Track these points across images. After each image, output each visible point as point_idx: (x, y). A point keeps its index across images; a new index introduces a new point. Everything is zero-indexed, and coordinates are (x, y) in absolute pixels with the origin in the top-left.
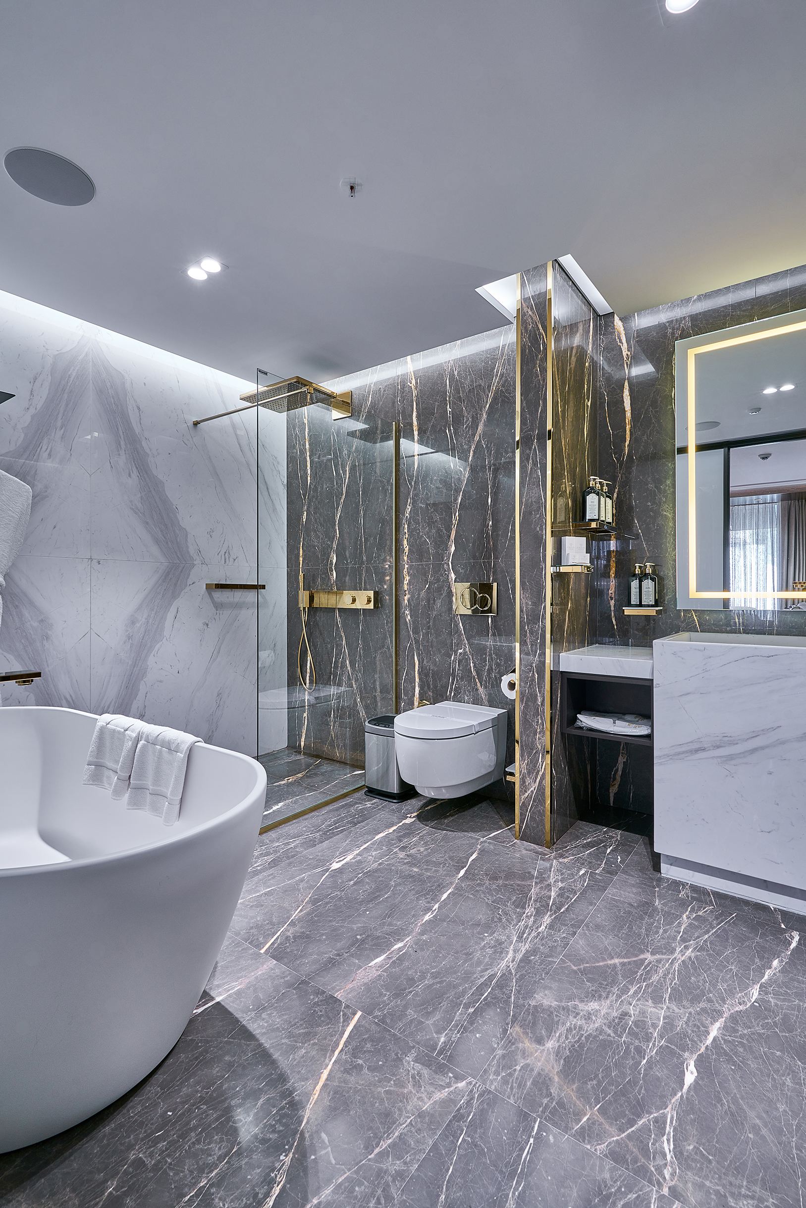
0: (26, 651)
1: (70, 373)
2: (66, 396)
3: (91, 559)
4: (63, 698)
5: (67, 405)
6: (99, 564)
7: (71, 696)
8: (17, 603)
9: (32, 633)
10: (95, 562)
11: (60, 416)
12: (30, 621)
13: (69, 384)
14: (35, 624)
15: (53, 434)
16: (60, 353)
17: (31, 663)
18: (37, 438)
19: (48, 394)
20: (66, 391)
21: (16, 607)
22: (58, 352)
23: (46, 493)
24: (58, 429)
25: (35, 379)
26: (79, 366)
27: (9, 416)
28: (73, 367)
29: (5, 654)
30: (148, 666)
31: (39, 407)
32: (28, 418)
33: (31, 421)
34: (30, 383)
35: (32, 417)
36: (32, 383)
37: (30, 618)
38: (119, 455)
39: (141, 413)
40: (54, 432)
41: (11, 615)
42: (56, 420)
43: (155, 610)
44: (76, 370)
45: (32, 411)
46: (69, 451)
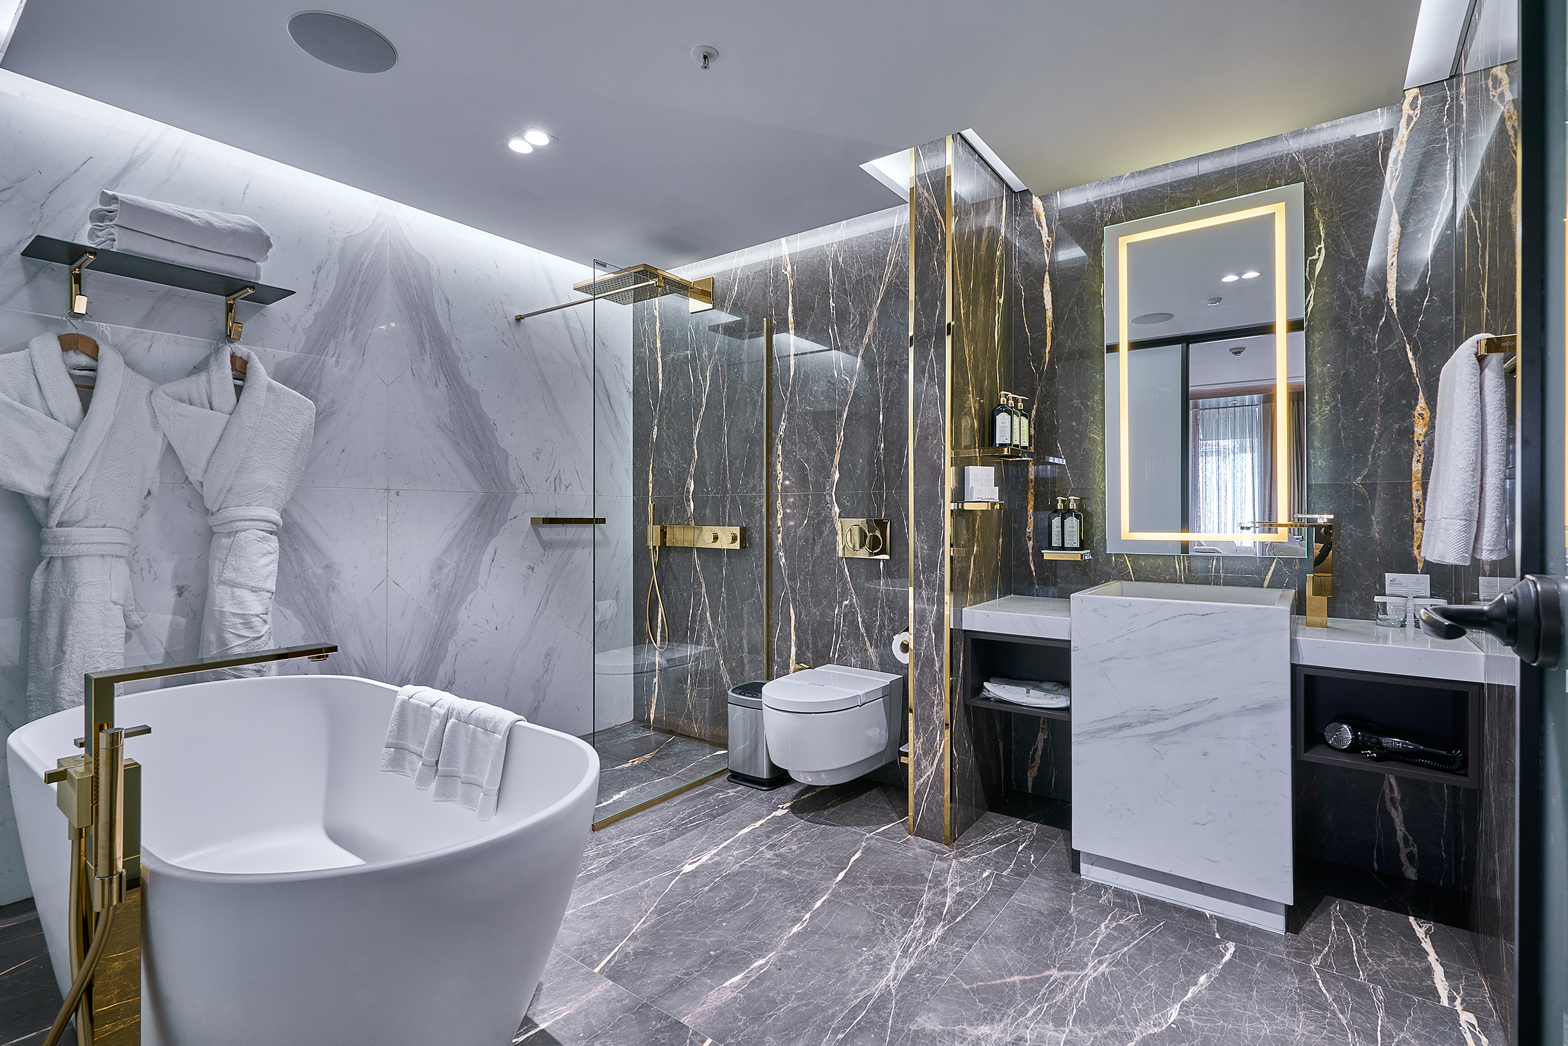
0: (307, 605)
1: (362, 260)
2: (357, 288)
3: (388, 490)
4: (353, 662)
5: (358, 300)
6: (398, 495)
7: (362, 659)
8: (296, 546)
9: (315, 582)
10: (393, 493)
11: (350, 314)
12: (312, 568)
13: (362, 274)
14: (319, 571)
15: (341, 337)
16: (350, 236)
17: (313, 620)
18: (321, 341)
19: (336, 286)
20: (358, 283)
21: (296, 550)
22: (347, 235)
23: (333, 409)
24: (347, 330)
25: (319, 268)
26: (374, 251)
27: (288, 315)
28: (366, 253)
29: (282, 608)
30: (458, 621)
31: (324, 303)
32: (310, 317)
33: (315, 321)
34: (313, 273)
35: (316, 315)
36: (315, 274)
37: (312, 564)
38: (423, 359)
39: (450, 306)
40: (342, 334)
41: (289, 561)
42: (345, 318)
43: (467, 552)
44: (370, 257)
45: (316, 308)
46: (361, 357)
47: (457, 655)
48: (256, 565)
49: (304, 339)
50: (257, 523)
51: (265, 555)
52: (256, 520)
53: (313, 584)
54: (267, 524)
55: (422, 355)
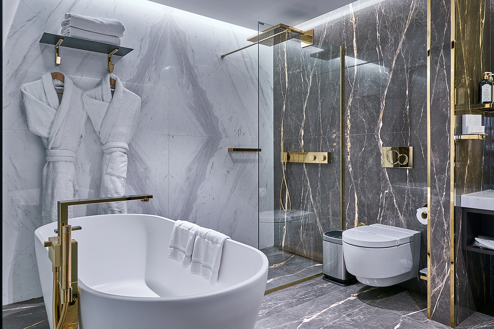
0: (138, 184)
1: (159, 35)
2: (157, 47)
3: (169, 135)
4: (155, 211)
5: (157, 52)
6: (173, 138)
7: (159, 209)
8: (134, 159)
9: (141, 175)
10: (171, 137)
11: (154, 58)
12: (140, 169)
13: (158, 41)
14: (142, 170)
15: (151, 69)
16: (154, 25)
18: (143, 71)
19: (149, 47)
20: (157, 45)
21: (134, 161)
23: (148, 100)
24: (153, 65)
25: (142, 39)
26: (163, 30)
27: (130, 60)
28: (160, 31)
29: (128, 186)
30: (198, 195)
31: (144, 54)
32: (139, 61)
33: (141, 62)
35: (141, 60)
36: (141, 42)
37: (140, 168)
38: (183, 77)
39: (194, 53)
40: (151, 68)
41: (131, 165)
42: (152, 60)
43: (201, 163)
44: (162, 33)
45: (141, 57)
46: (158, 77)
47: (197, 210)
49: (136, 70)
53: (140, 176)
55: (182, 75)
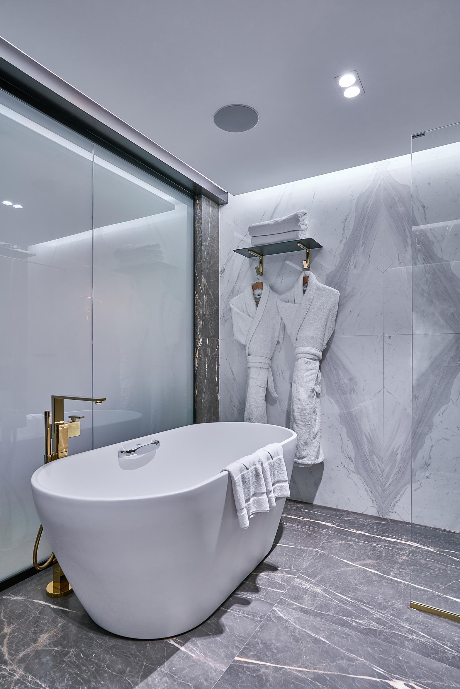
0: (341, 398)
1: (368, 205)
2: (365, 222)
3: (384, 335)
4: (364, 434)
5: (366, 228)
6: (390, 338)
7: (369, 434)
8: (336, 367)
9: (344, 387)
10: (386, 337)
11: (362, 238)
12: (343, 379)
13: (368, 213)
14: (347, 381)
15: (357, 252)
16: (362, 194)
17: (344, 407)
18: (347, 257)
19: (354, 225)
20: (365, 218)
21: (336, 369)
22: (360, 194)
23: (353, 293)
24: (360, 247)
25: (346, 219)
26: (374, 196)
27: (331, 249)
28: (370, 200)
29: (329, 398)
30: (433, 423)
31: (348, 237)
32: (342, 246)
33: (344, 248)
34: (343, 223)
35: (345, 245)
36: (344, 223)
37: (343, 378)
38: (406, 251)
39: (425, 209)
40: (358, 250)
41: (333, 374)
42: (359, 241)
43: (441, 376)
44: (372, 201)
45: (345, 240)
46: (368, 260)
47: (432, 447)
48: (304, 375)
49: (339, 259)
50: (305, 355)
51: (309, 370)
52: (304, 353)
53: (344, 388)
54: (310, 355)
55: (405, 248)
